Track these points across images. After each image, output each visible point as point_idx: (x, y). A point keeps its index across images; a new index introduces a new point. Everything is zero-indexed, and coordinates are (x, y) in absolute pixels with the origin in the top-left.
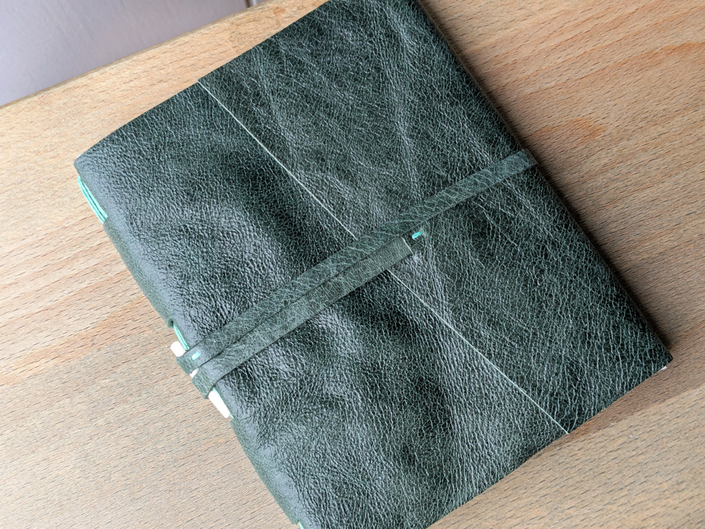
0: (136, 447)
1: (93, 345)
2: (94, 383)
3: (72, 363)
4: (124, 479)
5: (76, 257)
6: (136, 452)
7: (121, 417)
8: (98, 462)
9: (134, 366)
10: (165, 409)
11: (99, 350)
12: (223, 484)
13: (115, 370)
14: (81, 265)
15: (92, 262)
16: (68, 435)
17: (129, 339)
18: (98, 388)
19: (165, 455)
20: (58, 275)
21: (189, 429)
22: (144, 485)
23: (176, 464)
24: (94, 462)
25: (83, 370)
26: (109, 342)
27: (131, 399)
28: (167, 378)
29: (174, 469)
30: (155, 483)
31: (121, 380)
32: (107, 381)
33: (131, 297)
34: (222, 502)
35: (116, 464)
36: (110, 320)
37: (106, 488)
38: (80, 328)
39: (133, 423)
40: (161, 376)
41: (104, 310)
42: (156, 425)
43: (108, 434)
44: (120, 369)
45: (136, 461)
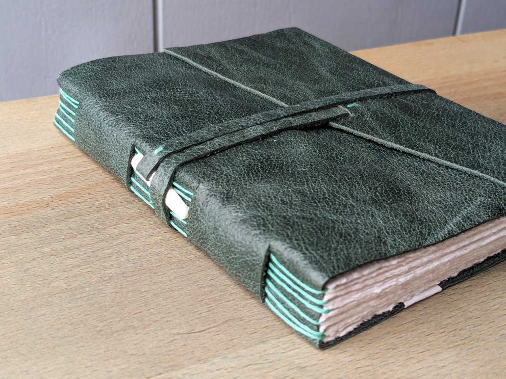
0: (83, 264)
1: (47, 207)
2: (43, 227)
3: (24, 216)
4: (65, 285)
5: (41, 164)
6: (80, 268)
7: (69, 246)
8: (39, 274)
9: (87, 218)
10: (115, 243)
11: (53, 209)
12: (176, 288)
13: (67, 220)
14: (45, 168)
15: (56, 166)
16: (9, 258)
17: (84, 204)
18: (48, 230)
19: (113, 269)
20: (22, 172)
21: (140, 254)
22: (87, 289)
23: (124, 275)
24: (34, 274)
25: (36, 220)
26: (63, 206)
27: (82, 236)
28: (118, 224)
29: (122, 278)
30: (100, 287)
31: (72, 226)
32: (58, 226)
33: (90, 183)
34: (175, 300)
35: (57, 275)
36: (67, 194)
37: (44, 291)
38: (37, 198)
39: (81, 250)
40: (113, 224)
41: (62, 189)
42: (106, 251)
43: (54, 257)
44: (72, 220)
45: (80, 273)
